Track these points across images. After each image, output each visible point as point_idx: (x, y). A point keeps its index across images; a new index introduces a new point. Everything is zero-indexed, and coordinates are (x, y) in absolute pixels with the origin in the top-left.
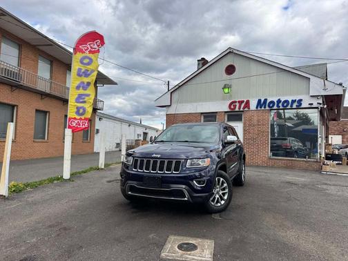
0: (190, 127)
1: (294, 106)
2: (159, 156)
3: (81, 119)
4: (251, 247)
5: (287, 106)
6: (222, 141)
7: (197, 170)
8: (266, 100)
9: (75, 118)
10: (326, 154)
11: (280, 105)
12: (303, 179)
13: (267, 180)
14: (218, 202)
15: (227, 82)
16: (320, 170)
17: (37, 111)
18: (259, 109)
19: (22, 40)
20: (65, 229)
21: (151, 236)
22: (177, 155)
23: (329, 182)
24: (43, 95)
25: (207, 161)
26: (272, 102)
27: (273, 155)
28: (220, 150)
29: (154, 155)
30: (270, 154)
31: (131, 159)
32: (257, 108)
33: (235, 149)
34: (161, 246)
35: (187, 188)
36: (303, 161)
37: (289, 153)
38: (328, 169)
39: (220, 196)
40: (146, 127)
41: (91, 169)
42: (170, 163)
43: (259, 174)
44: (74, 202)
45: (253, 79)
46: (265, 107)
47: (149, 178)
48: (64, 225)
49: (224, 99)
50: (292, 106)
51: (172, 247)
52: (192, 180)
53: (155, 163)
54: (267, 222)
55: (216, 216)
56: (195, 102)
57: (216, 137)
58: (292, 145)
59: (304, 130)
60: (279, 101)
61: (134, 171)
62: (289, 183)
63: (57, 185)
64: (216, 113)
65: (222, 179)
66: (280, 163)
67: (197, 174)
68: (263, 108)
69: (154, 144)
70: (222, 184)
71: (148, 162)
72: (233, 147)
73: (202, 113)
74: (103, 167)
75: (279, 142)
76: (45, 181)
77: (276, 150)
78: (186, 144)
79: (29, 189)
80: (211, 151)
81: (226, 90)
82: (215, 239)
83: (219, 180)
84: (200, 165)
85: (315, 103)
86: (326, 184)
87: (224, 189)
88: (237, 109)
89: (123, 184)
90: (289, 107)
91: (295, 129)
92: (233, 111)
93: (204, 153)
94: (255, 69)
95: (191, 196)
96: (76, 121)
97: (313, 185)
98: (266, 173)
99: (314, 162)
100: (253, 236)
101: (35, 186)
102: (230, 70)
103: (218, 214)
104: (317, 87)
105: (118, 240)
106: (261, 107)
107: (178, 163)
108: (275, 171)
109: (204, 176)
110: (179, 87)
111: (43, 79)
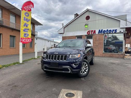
0: (72, 41)
1: (114, 32)
2: (57, 53)
3: (26, 38)
4: (99, 95)
5: (111, 32)
6: (85, 46)
7: (74, 59)
8: (102, 30)
9: (24, 38)
10: (125, 51)
11: (108, 32)
12: (117, 62)
13: (103, 62)
14: (83, 73)
15: (87, 23)
16: (123, 58)
17: (11, 36)
18: (99, 34)
19: (3, 7)
20: (15, 86)
21: (54, 89)
22: (66, 53)
23: (128, 63)
24: (13, 29)
25: (79, 55)
26: (105, 31)
27: (105, 52)
28: (84, 50)
29: (55, 53)
30: (104, 52)
31: (45, 55)
32: (98, 33)
33: (90, 50)
34: (58, 94)
35: (70, 67)
36: (117, 54)
37: (111, 51)
38: (127, 57)
39: (85, 70)
40: (55, 42)
41: (32, 59)
42: (62, 56)
43: (99, 59)
44: (22, 73)
45: (97, 21)
46: (102, 33)
47: (53, 63)
48: (15, 84)
49: (85, 30)
50: (112, 32)
51: (63, 95)
52: (72, 64)
53: (56, 56)
54: (105, 81)
55: (83, 79)
56: (74, 31)
57: (83, 45)
58: (112, 48)
59: (116, 42)
60: (107, 30)
61: (46, 60)
62: (112, 63)
63: (17, 66)
64: (82, 36)
65: (85, 63)
66: (107, 55)
67: (74, 61)
68: (101, 33)
69: (56, 48)
70: (85, 65)
71: (53, 56)
72: (90, 49)
73: (76, 36)
74: (37, 58)
75: (107, 47)
76: (12, 64)
77: (106, 50)
78: (70, 48)
79: (4, 68)
80: (80, 51)
81: (86, 26)
82: (83, 90)
83: (84, 63)
84: (75, 57)
85: (122, 31)
86: (127, 63)
87: (86, 67)
88: (90, 34)
89: (42, 66)
90: (111, 33)
91: (112, 42)
92: (89, 35)
93: (77, 52)
94: (98, 17)
95: (72, 71)
96: (24, 39)
97: (122, 64)
98: (102, 59)
99: (121, 54)
100: (100, 89)
101: (7, 66)
102: (88, 18)
103: (84, 78)
104: (123, 24)
105: (38, 92)
106: (100, 33)
107: (66, 56)
108: (105, 58)
109: (77, 62)
110: (67, 25)
111: (12, 23)
